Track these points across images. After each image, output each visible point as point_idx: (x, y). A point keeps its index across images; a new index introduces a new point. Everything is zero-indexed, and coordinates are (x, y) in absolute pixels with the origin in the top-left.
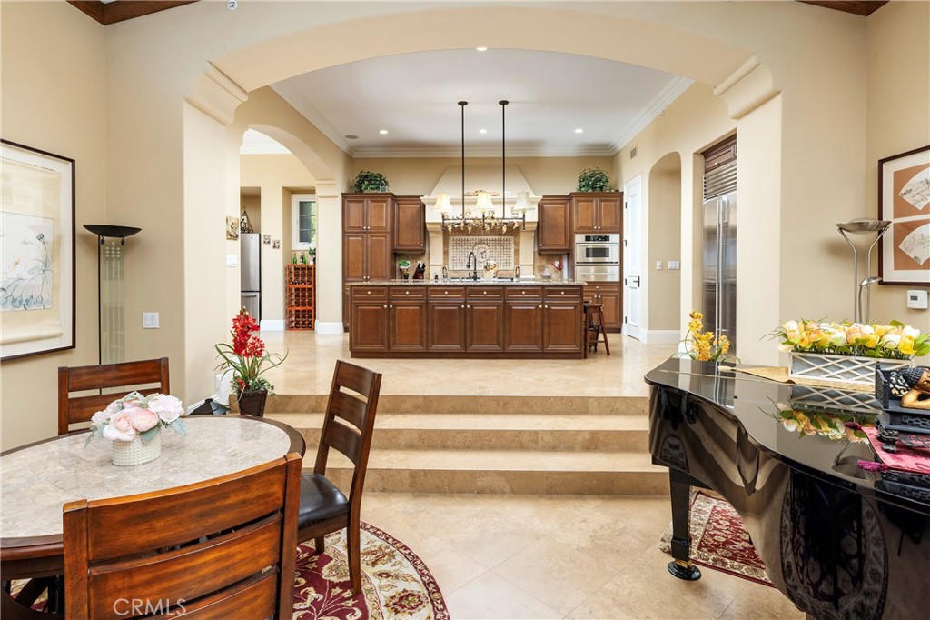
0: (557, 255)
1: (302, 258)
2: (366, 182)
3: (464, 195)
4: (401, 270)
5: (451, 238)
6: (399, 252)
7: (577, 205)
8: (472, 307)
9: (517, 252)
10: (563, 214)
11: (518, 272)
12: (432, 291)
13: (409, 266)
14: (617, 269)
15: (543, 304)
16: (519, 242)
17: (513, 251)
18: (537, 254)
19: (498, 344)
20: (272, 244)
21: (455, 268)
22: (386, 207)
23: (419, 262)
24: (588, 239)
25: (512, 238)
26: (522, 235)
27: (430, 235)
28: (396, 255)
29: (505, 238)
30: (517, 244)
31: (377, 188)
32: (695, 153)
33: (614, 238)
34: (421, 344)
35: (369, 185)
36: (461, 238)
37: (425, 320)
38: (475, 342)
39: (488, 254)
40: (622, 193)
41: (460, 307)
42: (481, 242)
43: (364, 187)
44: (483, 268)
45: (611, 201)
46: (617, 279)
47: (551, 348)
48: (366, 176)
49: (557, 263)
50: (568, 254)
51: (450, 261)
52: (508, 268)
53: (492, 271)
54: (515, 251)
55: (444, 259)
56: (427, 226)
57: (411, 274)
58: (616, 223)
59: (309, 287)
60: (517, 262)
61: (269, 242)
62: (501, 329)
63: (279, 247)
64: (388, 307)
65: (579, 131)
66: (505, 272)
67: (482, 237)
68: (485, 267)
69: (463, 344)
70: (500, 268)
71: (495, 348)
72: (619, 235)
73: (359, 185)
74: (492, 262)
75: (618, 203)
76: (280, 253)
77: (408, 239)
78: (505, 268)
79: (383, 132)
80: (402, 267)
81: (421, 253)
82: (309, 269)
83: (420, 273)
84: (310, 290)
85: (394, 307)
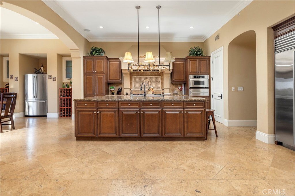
0: (180, 84)
1: (66, 85)
2: (95, 52)
3: (139, 57)
4: (111, 91)
5: (133, 77)
6: (110, 83)
7: (190, 62)
8: (144, 112)
9: (162, 83)
10: (183, 66)
11: (163, 91)
12: (121, 103)
13: (115, 89)
14: (207, 90)
15: (184, 111)
16: (163, 79)
17: (160, 82)
18: (171, 84)
19: (159, 133)
20: (52, 79)
21: (135, 90)
22: (103, 63)
23: (119, 87)
24: (195, 77)
25: (160, 77)
26: (165, 75)
27: (124, 75)
28: (109, 84)
29: (157, 77)
30: (162, 79)
31: (100, 54)
32: (268, 28)
33: (207, 76)
34: (116, 133)
35: (96, 53)
36: (138, 76)
37: (117, 120)
38: (146, 132)
39: (150, 84)
40: (210, 57)
41: (137, 112)
42: (147, 78)
43: (93, 53)
44: (147, 90)
45: (205, 60)
46: (207, 95)
47: (188, 135)
48: (95, 49)
49: (180, 88)
50: (185, 84)
51: (133, 87)
52: (158, 90)
53: (151, 91)
54: (161, 82)
55: (130, 86)
56: (122, 71)
57: (116, 92)
58: (207, 70)
59: (70, 98)
60: (162, 87)
61: (51, 78)
62: (161, 125)
63: (55, 80)
64: (97, 112)
65: (192, 28)
66: (157, 92)
67: (147, 76)
68: (149, 89)
69: (139, 133)
70: (155, 90)
71: (157, 135)
72: (208, 75)
73: (91, 53)
74: (151, 87)
75: (208, 61)
76: (56, 82)
77: (113, 77)
78: (157, 90)
79: (101, 27)
80: (112, 89)
81: (121, 83)
82: (70, 90)
83: (119, 92)
84: (70, 99)
85: (100, 112)
